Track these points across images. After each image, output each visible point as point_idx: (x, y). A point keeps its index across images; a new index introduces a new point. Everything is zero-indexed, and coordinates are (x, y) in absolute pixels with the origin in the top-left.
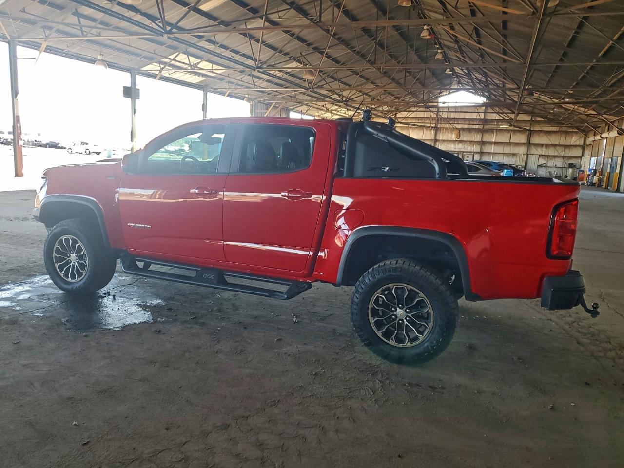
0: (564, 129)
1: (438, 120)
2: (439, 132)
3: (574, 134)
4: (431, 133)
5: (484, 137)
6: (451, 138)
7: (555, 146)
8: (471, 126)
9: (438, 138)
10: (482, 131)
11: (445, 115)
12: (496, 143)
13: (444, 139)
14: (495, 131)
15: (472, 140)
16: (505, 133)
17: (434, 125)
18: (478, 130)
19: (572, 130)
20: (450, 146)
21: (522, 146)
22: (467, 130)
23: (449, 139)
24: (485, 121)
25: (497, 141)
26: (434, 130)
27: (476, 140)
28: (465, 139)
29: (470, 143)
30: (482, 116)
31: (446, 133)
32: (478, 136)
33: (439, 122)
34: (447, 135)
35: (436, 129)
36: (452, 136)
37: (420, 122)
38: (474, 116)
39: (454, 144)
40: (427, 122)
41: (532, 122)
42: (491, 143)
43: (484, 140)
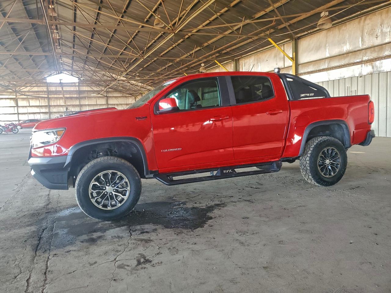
0: (125, 95)
1: (49, 92)
2: (51, 100)
3: (130, 98)
4: (45, 101)
5: (81, 102)
6: (60, 104)
7: (121, 104)
8: (71, 96)
9: (51, 104)
10: (79, 98)
11: (53, 89)
12: (88, 105)
13: (55, 104)
14: (87, 98)
15: (73, 104)
16: (93, 98)
17: (46, 96)
18: (76, 98)
19: (128, 96)
20: (60, 109)
21: (104, 106)
22: (69, 98)
23: (59, 104)
24: (80, 92)
25: (89, 104)
26: (47, 99)
27: (76, 104)
28: (69, 104)
29: (73, 106)
30: (77, 88)
31: (56, 101)
32: (77, 101)
33: (50, 94)
34: (57, 102)
35: (49, 99)
36: (60, 103)
37: (35, 94)
38: (72, 89)
39: (62, 107)
40: (41, 94)
41: (107, 92)
42: (86, 105)
43: (81, 104)
